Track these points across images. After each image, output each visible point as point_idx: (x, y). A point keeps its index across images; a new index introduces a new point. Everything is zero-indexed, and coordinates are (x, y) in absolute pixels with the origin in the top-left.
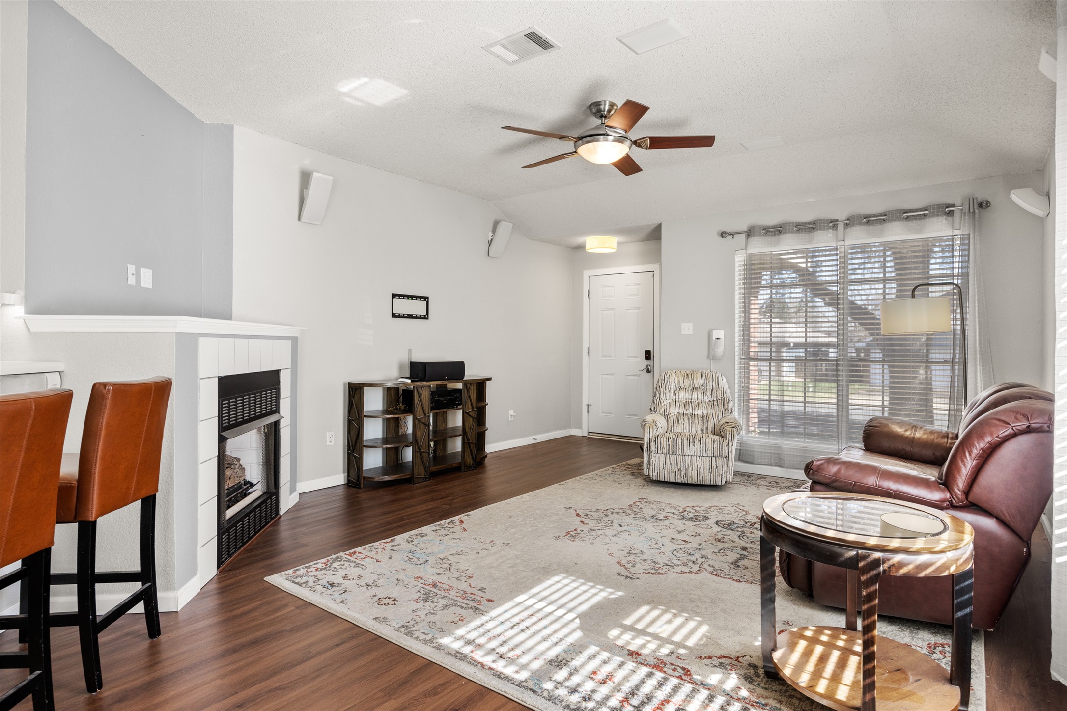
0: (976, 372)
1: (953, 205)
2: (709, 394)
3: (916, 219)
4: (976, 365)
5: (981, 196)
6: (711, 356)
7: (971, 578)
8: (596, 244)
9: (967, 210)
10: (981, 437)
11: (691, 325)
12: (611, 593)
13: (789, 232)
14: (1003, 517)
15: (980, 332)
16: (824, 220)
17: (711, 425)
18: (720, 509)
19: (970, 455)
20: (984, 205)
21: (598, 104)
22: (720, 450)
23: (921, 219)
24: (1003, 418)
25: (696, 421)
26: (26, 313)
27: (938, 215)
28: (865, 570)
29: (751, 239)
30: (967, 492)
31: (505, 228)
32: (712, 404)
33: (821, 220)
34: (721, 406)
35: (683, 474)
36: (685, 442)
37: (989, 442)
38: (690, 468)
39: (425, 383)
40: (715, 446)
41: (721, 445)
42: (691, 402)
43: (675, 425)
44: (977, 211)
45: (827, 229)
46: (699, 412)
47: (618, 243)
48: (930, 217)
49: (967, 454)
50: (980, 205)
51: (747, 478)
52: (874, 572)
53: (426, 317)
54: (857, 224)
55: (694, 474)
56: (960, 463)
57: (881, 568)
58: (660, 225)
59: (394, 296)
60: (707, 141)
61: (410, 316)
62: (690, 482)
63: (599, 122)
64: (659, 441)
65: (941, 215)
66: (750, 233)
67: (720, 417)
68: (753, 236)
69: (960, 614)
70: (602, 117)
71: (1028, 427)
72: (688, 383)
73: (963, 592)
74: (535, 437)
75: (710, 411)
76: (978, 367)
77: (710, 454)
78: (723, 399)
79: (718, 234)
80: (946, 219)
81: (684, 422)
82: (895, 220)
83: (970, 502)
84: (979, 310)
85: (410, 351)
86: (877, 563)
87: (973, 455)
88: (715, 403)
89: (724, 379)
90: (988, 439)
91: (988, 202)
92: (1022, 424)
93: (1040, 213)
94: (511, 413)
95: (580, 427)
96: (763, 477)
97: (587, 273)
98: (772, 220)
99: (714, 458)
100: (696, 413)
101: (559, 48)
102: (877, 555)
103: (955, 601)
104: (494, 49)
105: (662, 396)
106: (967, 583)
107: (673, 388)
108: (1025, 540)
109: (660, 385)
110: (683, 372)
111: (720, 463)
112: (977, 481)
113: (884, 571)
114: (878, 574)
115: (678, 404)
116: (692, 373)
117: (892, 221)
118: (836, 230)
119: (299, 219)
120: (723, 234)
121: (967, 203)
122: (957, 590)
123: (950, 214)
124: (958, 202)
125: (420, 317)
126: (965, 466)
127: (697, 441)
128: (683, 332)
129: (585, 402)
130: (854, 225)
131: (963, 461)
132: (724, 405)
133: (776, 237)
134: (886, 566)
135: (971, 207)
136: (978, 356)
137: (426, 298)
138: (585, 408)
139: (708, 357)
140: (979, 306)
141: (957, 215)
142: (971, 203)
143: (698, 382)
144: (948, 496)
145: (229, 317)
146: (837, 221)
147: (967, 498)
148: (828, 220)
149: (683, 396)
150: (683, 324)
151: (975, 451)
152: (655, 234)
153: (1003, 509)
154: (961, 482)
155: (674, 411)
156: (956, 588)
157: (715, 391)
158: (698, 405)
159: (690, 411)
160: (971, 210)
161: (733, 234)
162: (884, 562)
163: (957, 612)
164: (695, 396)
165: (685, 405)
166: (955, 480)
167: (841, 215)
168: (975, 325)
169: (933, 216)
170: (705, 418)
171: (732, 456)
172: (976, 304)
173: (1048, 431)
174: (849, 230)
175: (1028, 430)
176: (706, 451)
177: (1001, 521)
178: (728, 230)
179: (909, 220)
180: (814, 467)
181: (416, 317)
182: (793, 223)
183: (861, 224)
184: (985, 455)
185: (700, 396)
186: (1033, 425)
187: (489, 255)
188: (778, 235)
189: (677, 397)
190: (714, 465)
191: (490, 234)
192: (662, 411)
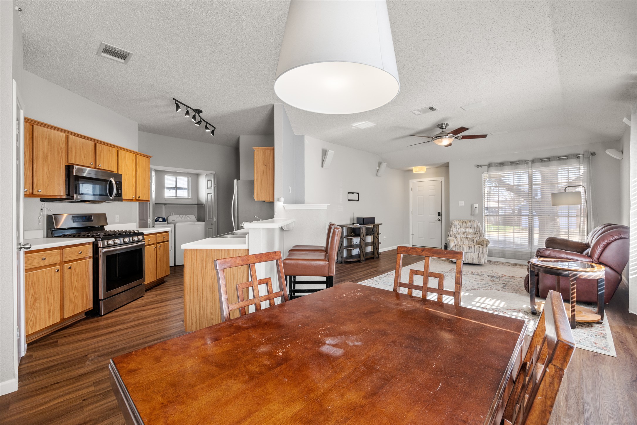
0: (591, 220)
1: (580, 154)
2: (473, 229)
3: (564, 160)
4: (591, 217)
5: (592, 150)
6: (472, 214)
7: (604, 282)
8: (416, 170)
9: (586, 156)
10: (603, 241)
11: (463, 202)
12: (464, 294)
13: (507, 165)
14: (612, 266)
15: (592, 204)
16: (523, 160)
17: (475, 241)
18: (487, 272)
19: (599, 246)
20: (593, 154)
21: (442, 124)
22: (482, 250)
23: (566, 160)
24: (611, 234)
25: (469, 240)
26: (284, 204)
27: (573, 158)
28: (571, 277)
29: (490, 168)
30: (598, 259)
31: (384, 165)
32: (475, 233)
33: (521, 160)
34: (479, 234)
35: (467, 260)
36: (468, 248)
37: (607, 243)
38: (470, 258)
39: (364, 225)
40: (480, 249)
41: (483, 248)
42: (466, 233)
43: (460, 241)
44: (590, 157)
45: (524, 164)
46: (469, 236)
47: (427, 169)
48: (569, 159)
49: (598, 246)
50: (592, 154)
51: (490, 262)
52: (575, 277)
53: (358, 200)
54: (538, 162)
55: (471, 260)
56: (596, 249)
57: (577, 276)
58: (449, 162)
59: (348, 193)
60: (484, 136)
61: (353, 200)
62: (469, 263)
63: (441, 130)
64: (456, 247)
65: (575, 158)
66: (489, 166)
67: (479, 238)
68: (491, 167)
69: (600, 293)
70: (443, 129)
71: (621, 237)
72: (464, 225)
73: (601, 286)
74: (393, 247)
75: (474, 236)
76: (592, 218)
77: (478, 252)
78: (479, 231)
79: (475, 166)
80: (577, 160)
81: (463, 240)
82: (554, 160)
83: (599, 262)
84: (592, 196)
85: (353, 213)
86: (575, 275)
87: (601, 247)
88: (476, 233)
89: (480, 224)
90: (606, 241)
91: (595, 153)
92: (619, 237)
93: (619, 158)
94: (385, 237)
95: (409, 243)
96: (497, 262)
97: (411, 181)
98: (499, 160)
99: (479, 254)
100: (468, 236)
101: (438, 110)
102: (575, 273)
103: (598, 289)
104: (415, 112)
105: (453, 230)
106: (602, 283)
107: (458, 227)
108: (619, 273)
109: (452, 226)
110: (462, 221)
111: (482, 255)
112: (602, 255)
113: (578, 277)
114: (576, 278)
115: (460, 233)
116: (466, 221)
117: (553, 161)
118: (528, 164)
119: (322, 167)
120: (478, 166)
121: (586, 153)
122: (599, 286)
123: (579, 157)
124: (582, 153)
125: (356, 201)
126: (598, 250)
127: (472, 247)
128: (460, 205)
129: (411, 233)
130: (536, 162)
131: (597, 249)
132: (480, 233)
133: (501, 167)
134: (578, 275)
135: (588, 155)
136: (592, 214)
137: (358, 193)
138: (411, 236)
139: (471, 215)
140: (592, 194)
141: (581, 158)
142: (588, 154)
143: (468, 224)
144: (592, 260)
145: (303, 203)
146: (528, 161)
147: (598, 261)
148: (524, 160)
149: (462, 230)
150: (459, 202)
151: (601, 245)
152: (447, 166)
153: (612, 264)
154: (596, 256)
155: (459, 236)
156: (599, 285)
157: (476, 228)
158: (469, 233)
159: (465, 236)
160: (588, 156)
161: (481, 166)
162: (578, 274)
163: (599, 292)
164: (467, 230)
165: (463, 234)
166: (594, 255)
167: (530, 158)
168: (590, 201)
169: (571, 159)
170: (472, 239)
171: (487, 253)
172: (591, 193)
173: (628, 239)
174: (533, 164)
175: (621, 238)
176: (476, 251)
177: (611, 268)
178: (479, 165)
179: (561, 160)
180: (541, 252)
181: (355, 201)
182: (509, 162)
183: (539, 162)
184: (605, 247)
185: (469, 230)
186: (622, 237)
187: (377, 175)
188: (502, 166)
189: (460, 230)
190: (480, 256)
191: (377, 168)
192: (454, 236)
